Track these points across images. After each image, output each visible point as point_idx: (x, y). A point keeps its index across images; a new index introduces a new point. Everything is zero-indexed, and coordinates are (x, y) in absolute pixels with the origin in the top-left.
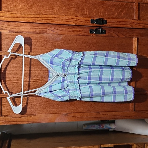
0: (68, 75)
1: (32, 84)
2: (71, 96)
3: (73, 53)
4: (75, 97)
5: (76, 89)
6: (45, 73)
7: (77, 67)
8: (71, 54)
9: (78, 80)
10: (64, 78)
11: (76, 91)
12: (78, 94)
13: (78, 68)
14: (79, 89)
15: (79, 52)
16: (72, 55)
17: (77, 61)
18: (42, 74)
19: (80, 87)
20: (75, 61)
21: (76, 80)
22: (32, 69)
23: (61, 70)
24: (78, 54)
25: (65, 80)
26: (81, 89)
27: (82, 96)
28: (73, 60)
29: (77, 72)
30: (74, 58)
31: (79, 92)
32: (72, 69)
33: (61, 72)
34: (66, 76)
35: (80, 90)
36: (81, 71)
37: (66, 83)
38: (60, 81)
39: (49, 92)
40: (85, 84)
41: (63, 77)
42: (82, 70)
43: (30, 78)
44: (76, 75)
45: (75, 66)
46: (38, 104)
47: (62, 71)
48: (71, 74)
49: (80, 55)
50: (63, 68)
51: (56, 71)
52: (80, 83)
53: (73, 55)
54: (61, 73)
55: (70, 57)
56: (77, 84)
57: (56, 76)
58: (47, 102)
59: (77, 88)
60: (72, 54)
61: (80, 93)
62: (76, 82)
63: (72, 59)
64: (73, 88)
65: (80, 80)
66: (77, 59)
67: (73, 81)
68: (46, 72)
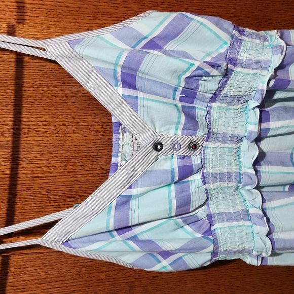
0: (210, 145)
1: (29, 189)
2: (221, 249)
3: (235, 33)
4: (242, 252)
5: (246, 215)
6: (91, 136)
7: (254, 103)
8: (226, 37)
9: (256, 171)
10: (186, 162)
11: (249, 223)
12: (257, 239)
13: (258, 110)
14: (261, 213)
15: (262, 33)
16: (232, 45)
17: (259, 71)
18: (76, 137)
19: (268, 205)
20: (251, 71)
21: (243, 170)
22: (26, 117)
23: (179, 117)
24: (258, 41)
25: (195, 168)
26: (268, 212)
27: (277, 246)
28: (239, 69)
29: (254, 128)
30: (243, 56)
31: (266, 230)
32: (231, 114)
33: (177, 129)
34: (197, 151)
35: (268, 221)
36: (274, 125)
37: (201, 182)
38: (170, 176)
39: (115, 233)
40: (281, 189)
41: (181, 152)
42: (279, 119)
43: (15, 160)
44: (245, 144)
45: (242, 100)
46: (57, 284)
47: (181, 126)
48: (224, 141)
49: (266, 43)
50: (187, 110)
51: (152, 122)
52: (262, 184)
53: (236, 43)
54: (172, 132)
55: (223, 51)
56: (248, 188)
57: (150, 148)
58: (102, 276)
59: (252, 211)
60: (232, 37)
61: (269, 234)
62: (245, 179)
63: (233, 61)
64: (232, 210)
65: (263, 168)
66: (260, 65)
67: (229, 174)
68: (98, 127)
